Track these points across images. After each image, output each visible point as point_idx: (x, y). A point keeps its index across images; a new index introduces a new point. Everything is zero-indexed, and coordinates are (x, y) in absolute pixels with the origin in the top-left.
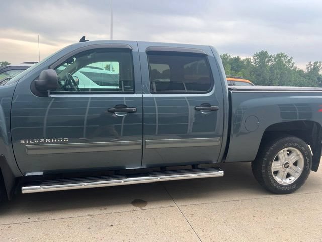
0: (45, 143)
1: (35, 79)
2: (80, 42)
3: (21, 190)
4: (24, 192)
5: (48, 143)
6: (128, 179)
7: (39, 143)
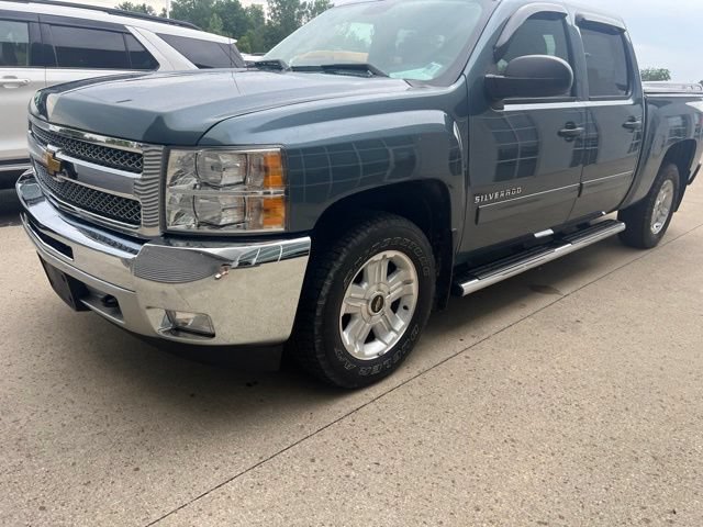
0: (499, 199)
5: (502, 199)
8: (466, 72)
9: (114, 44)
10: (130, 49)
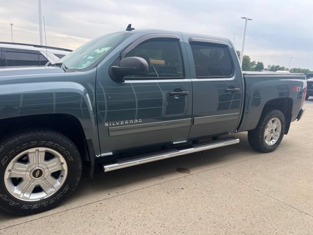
0: (124, 125)
1: (111, 66)
2: (127, 30)
3: (103, 169)
4: (106, 171)
5: (127, 124)
6: (181, 151)
7: (120, 125)
8: (99, 66)
9: (34, 58)
10: (41, 60)
